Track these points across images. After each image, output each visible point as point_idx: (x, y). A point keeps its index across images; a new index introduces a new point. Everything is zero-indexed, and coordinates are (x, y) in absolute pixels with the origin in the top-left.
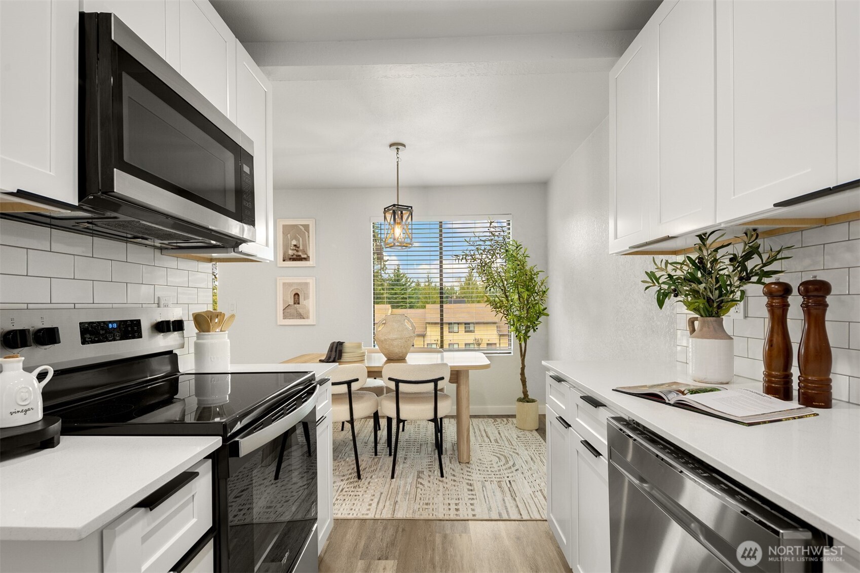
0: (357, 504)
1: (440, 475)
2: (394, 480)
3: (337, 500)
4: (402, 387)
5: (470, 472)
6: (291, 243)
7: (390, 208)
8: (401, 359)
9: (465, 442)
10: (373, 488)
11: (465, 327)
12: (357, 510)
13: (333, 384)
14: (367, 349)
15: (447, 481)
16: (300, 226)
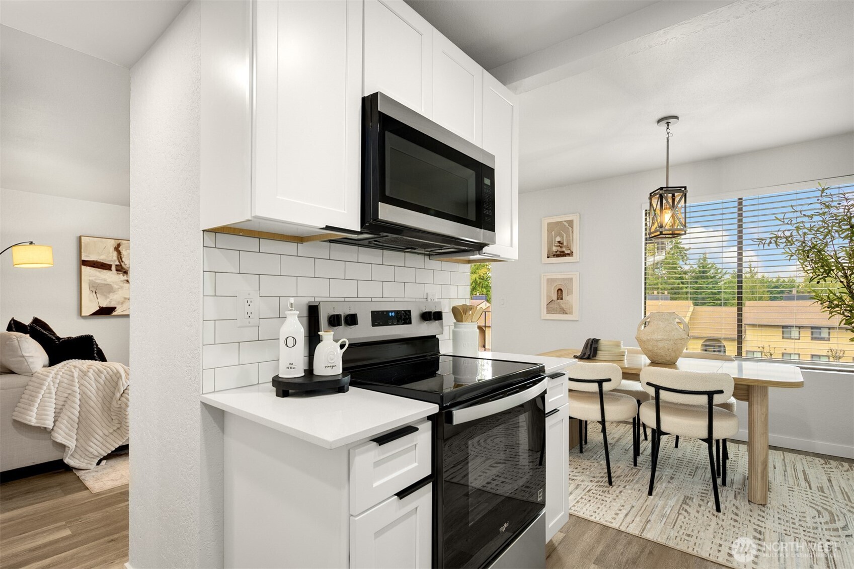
0: (602, 509)
1: (715, 507)
2: (652, 497)
3: (582, 498)
4: (663, 394)
5: (763, 517)
6: (555, 239)
7: (656, 192)
8: (671, 364)
9: (759, 478)
10: (624, 498)
11: (783, 331)
12: (601, 514)
13: (570, 379)
14: (627, 349)
15: (724, 518)
16: (564, 222)
